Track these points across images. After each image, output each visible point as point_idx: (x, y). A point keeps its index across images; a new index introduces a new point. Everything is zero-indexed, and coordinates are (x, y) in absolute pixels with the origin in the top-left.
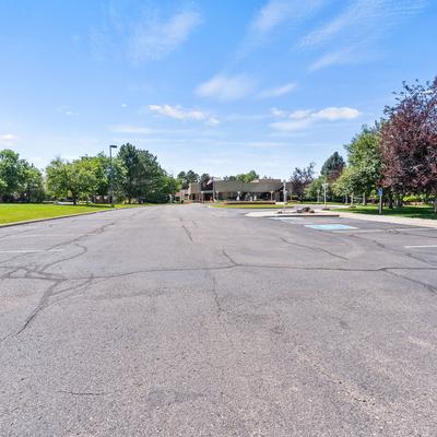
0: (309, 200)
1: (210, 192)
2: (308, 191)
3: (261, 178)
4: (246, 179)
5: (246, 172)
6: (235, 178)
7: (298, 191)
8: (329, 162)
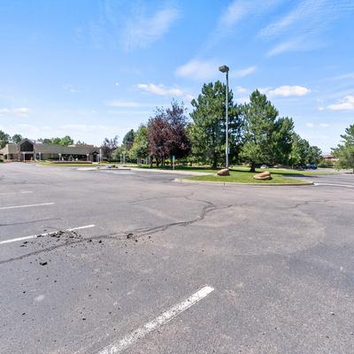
0: (115, 161)
1: (31, 153)
2: (114, 155)
3: (75, 143)
4: (62, 143)
5: (61, 137)
6: (50, 141)
7: (108, 155)
8: (127, 136)
